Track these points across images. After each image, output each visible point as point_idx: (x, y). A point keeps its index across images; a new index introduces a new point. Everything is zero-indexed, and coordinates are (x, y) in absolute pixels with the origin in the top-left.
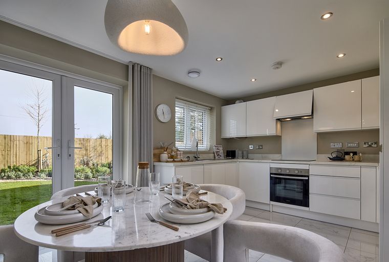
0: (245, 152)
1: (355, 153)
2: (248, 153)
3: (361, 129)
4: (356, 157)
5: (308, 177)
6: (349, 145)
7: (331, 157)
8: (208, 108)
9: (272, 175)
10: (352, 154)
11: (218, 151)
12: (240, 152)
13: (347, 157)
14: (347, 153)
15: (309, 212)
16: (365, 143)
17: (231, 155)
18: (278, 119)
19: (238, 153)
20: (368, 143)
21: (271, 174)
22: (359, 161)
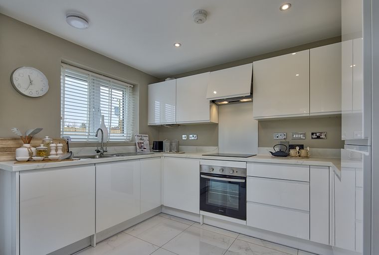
0: (174, 144)
1: (302, 147)
2: (179, 144)
3: (308, 115)
4: (303, 152)
5: (245, 178)
6: (294, 136)
7: (274, 152)
8: (129, 85)
9: (202, 176)
10: (298, 148)
11: (142, 141)
12: (169, 144)
13: (292, 152)
14: (292, 147)
15: (245, 227)
16: (313, 134)
17: (158, 147)
18: (213, 102)
19: (166, 145)
20: (316, 133)
21: (201, 173)
22: (307, 157)
